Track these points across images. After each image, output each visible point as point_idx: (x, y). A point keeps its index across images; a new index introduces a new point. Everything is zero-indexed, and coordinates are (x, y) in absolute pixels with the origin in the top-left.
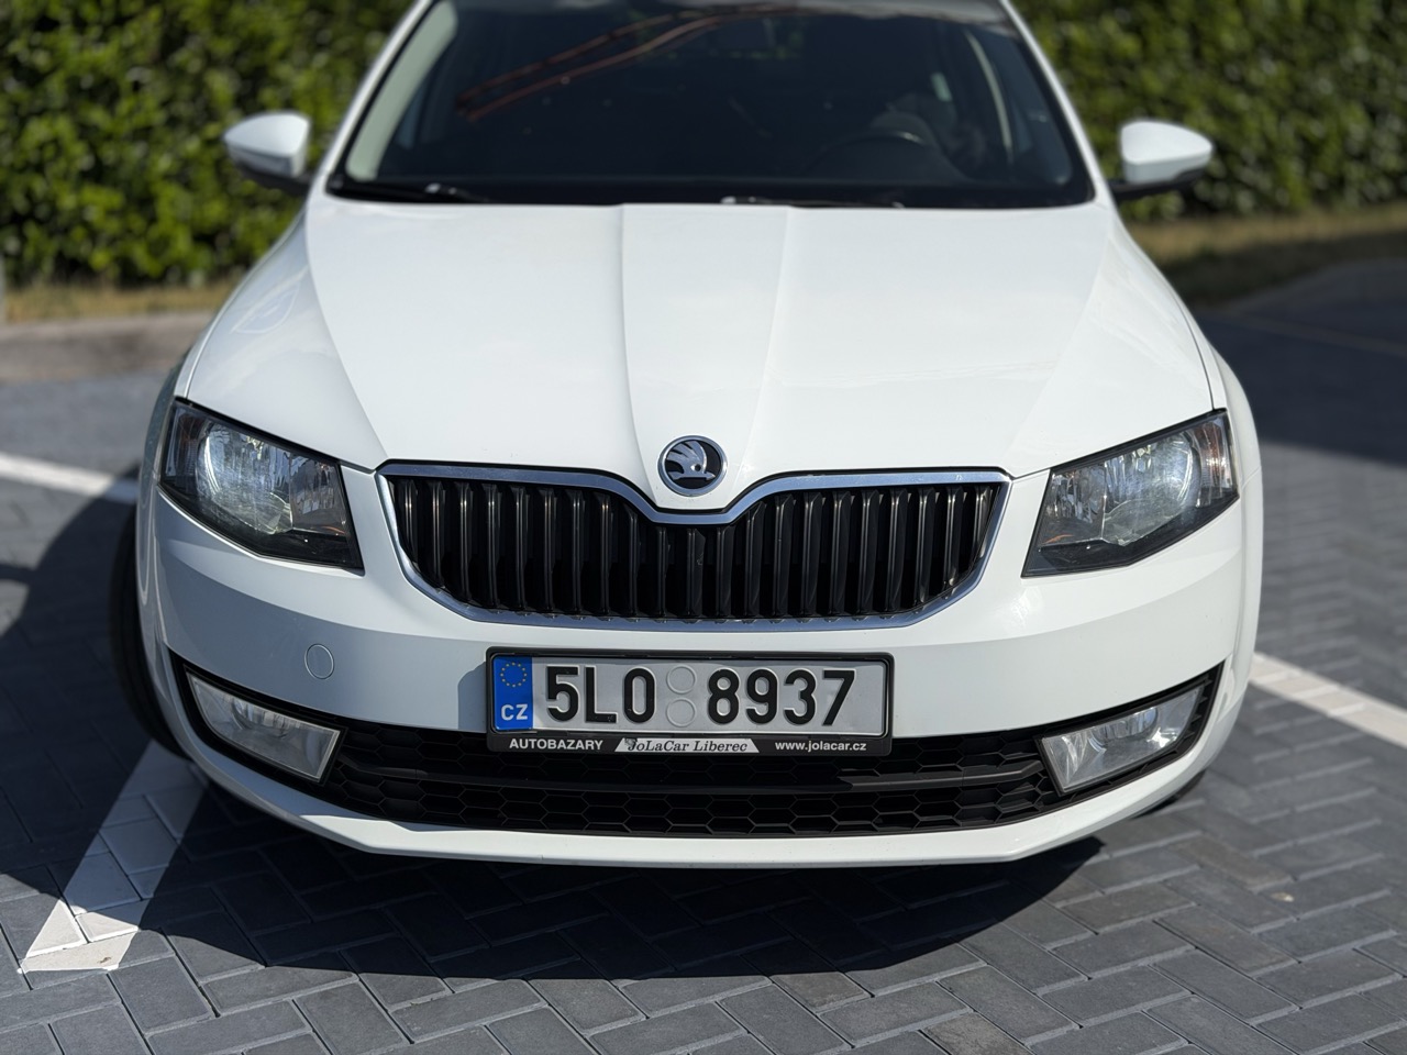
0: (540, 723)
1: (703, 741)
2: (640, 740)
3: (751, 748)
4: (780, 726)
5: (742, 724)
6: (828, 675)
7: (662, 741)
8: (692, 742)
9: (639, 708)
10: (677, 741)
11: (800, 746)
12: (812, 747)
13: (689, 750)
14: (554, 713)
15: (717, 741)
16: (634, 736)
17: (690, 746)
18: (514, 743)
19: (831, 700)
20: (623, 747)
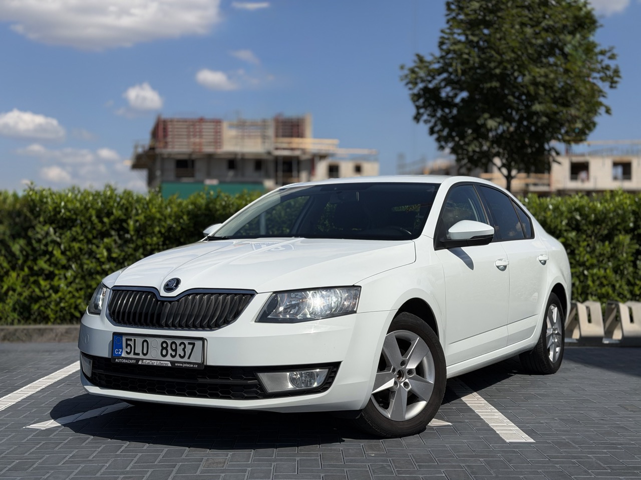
0: (123, 355)
1: (158, 362)
2: (144, 361)
3: (170, 365)
4: (177, 359)
5: (169, 358)
6: (189, 344)
7: (149, 361)
8: (156, 362)
9: (145, 352)
10: (153, 361)
11: (181, 365)
12: (184, 365)
13: (155, 364)
14: (127, 352)
15: (162, 362)
16: (143, 359)
17: (155, 363)
18: (117, 360)
19: (190, 351)
20: (140, 363)
